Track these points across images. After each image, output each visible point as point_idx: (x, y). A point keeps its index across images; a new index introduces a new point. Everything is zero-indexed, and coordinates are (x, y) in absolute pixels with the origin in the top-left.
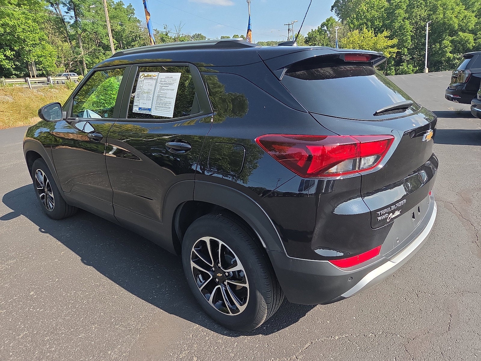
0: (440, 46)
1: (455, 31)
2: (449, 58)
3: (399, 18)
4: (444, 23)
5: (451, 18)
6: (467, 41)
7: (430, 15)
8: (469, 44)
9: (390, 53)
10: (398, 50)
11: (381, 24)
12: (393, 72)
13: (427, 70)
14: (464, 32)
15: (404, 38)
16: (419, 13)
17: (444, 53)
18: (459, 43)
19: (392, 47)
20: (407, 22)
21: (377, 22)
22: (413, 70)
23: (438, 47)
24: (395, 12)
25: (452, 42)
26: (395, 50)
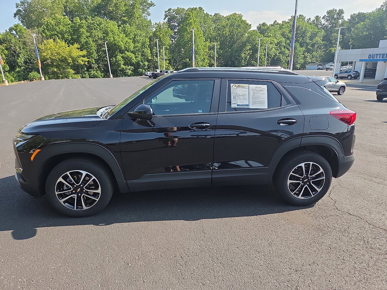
0: (116, 59)
1: (123, 50)
2: (123, 68)
3: (83, 35)
4: (115, 44)
5: (119, 42)
6: (131, 58)
7: (104, 37)
8: (133, 60)
9: (83, 61)
10: (88, 59)
11: (70, 38)
12: (87, 76)
13: (112, 76)
14: (128, 51)
15: (90, 51)
16: (97, 34)
17: (119, 65)
18: (127, 59)
19: (84, 56)
20: (90, 39)
21: (66, 36)
22: (101, 75)
23: (115, 60)
24: (80, 30)
25: (122, 57)
26: (86, 59)
